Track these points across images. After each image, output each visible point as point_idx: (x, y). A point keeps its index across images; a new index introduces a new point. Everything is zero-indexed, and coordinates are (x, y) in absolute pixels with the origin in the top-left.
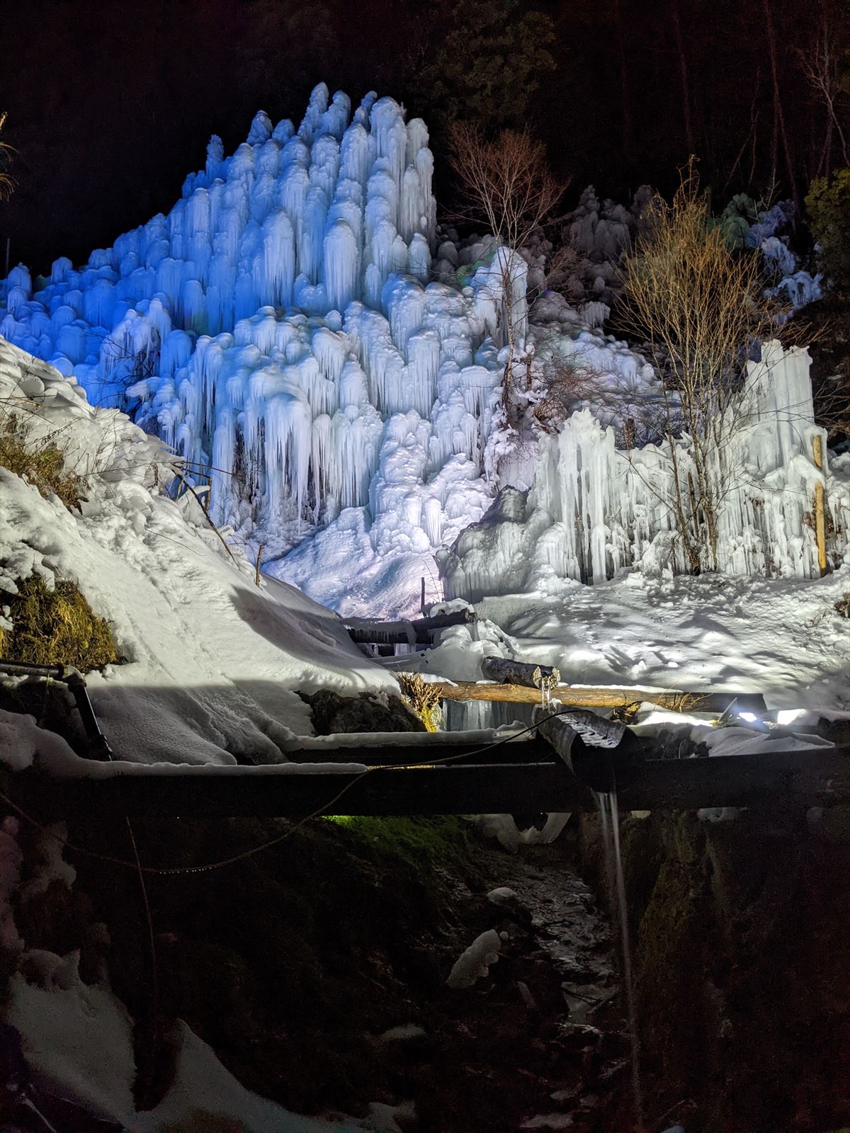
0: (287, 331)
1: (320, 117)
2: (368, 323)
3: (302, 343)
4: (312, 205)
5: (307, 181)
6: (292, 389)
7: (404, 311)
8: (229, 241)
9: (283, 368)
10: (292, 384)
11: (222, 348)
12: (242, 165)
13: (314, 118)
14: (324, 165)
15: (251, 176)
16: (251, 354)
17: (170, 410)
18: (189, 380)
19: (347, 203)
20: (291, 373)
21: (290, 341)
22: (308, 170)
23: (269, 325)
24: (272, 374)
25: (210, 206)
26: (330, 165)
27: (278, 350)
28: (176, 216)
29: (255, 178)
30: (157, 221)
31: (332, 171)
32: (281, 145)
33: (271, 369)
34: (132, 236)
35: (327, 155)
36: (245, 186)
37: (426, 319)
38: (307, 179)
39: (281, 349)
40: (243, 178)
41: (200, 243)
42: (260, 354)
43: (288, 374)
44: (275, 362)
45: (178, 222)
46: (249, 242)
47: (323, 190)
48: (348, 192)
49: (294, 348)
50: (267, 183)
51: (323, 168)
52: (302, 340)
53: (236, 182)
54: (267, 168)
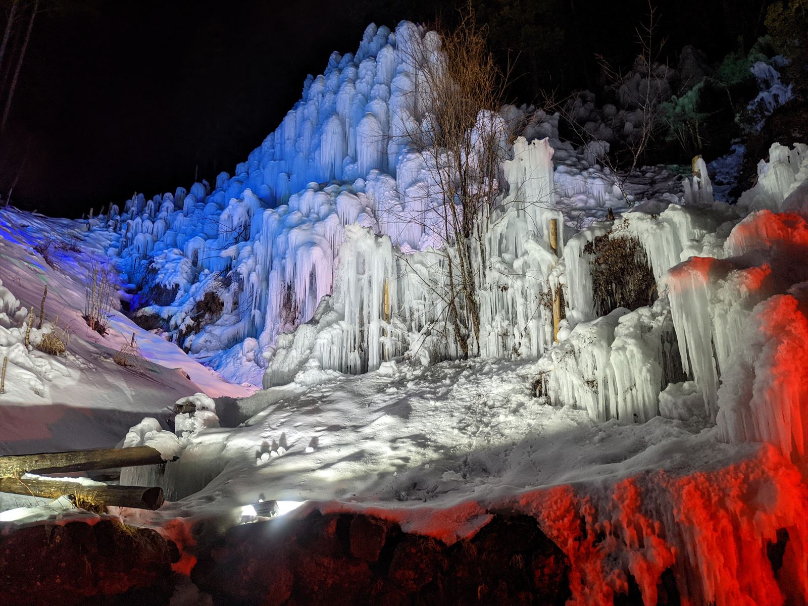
0: (321, 197)
1: (368, 46)
2: (379, 184)
3: (331, 205)
4: (354, 107)
5: (353, 91)
6: (317, 238)
7: (403, 171)
8: (305, 143)
9: (314, 224)
10: (318, 235)
11: (279, 215)
12: (315, 90)
13: (365, 47)
14: (364, 78)
15: (320, 96)
16: (295, 217)
17: (246, 263)
18: (260, 241)
19: (376, 101)
20: (319, 227)
21: (322, 204)
22: (354, 84)
23: (309, 195)
24: (304, 230)
25: (296, 122)
26: (368, 78)
27: (314, 212)
28: (278, 132)
29: (323, 96)
30: (269, 138)
31: (370, 81)
32: (340, 71)
33: (304, 227)
34: (256, 151)
35: (367, 71)
36: (317, 103)
37: (420, 174)
38: (353, 90)
39: (316, 212)
40: (315, 99)
41: (288, 147)
42: (302, 217)
43: (316, 228)
44: (311, 220)
45: (279, 136)
46: (315, 141)
47: (364, 95)
48: (377, 93)
49: (324, 209)
50: (329, 97)
51: (364, 80)
52: (332, 202)
53: (310, 102)
54: (331, 88)
